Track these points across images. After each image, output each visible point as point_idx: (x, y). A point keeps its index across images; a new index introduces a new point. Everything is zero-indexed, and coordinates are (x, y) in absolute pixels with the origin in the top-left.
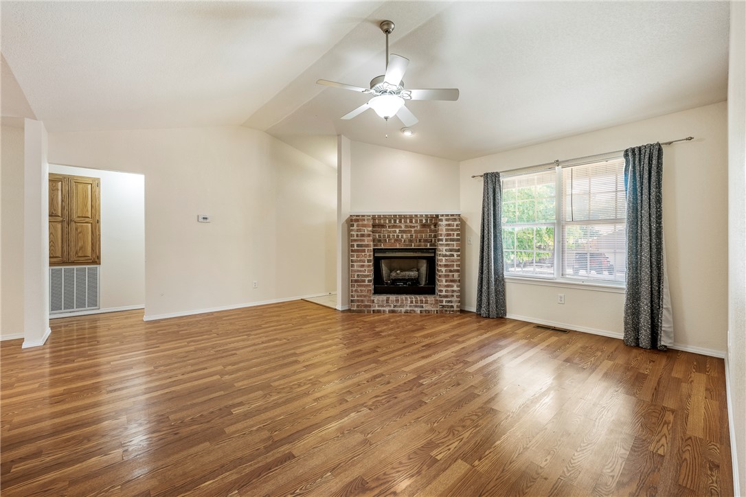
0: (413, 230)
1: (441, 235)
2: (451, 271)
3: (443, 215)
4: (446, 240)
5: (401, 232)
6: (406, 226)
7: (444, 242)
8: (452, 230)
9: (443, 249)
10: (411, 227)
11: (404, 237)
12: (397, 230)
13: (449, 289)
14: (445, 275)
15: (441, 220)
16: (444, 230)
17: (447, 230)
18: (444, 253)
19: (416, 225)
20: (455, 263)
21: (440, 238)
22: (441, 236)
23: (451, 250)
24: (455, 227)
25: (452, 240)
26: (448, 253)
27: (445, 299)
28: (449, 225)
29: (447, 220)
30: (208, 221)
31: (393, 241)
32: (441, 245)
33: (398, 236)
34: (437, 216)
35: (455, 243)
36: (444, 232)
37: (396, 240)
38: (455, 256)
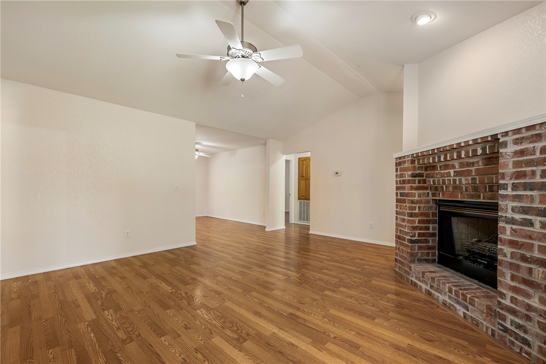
0: (473, 169)
1: (503, 176)
2: (524, 259)
3: (506, 134)
4: (515, 187)
5: (457, 174)
6: (462, 165)
7: (509, 192)
8: (530, 163)
9: (508, 208)
10: (469, 164)
11: (464, 182)
12: (452, 171)
13: (520, 298)
14: (511, 264)
15: (505, 144)
16: (511, 166)
17: (517, 164)
18: (510, 214)
19: (475, 160)
20: (536, 243)
21: (501, 182)
22: (503, 178)
23: (525, 211)
24: (538, 155)
25: (531, 187)
26: (518, 217)
27: (510, 317)
28: (522, 153)
29: (517, 142)
30: (338, 175)
31: (451, 189)
32: (505, 197)
33: (455, 181)
34: (495, 138)
35: (535, 193)
36: (510, 170)
37: (455, 188)
38: (537, 225)
